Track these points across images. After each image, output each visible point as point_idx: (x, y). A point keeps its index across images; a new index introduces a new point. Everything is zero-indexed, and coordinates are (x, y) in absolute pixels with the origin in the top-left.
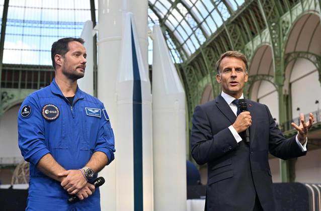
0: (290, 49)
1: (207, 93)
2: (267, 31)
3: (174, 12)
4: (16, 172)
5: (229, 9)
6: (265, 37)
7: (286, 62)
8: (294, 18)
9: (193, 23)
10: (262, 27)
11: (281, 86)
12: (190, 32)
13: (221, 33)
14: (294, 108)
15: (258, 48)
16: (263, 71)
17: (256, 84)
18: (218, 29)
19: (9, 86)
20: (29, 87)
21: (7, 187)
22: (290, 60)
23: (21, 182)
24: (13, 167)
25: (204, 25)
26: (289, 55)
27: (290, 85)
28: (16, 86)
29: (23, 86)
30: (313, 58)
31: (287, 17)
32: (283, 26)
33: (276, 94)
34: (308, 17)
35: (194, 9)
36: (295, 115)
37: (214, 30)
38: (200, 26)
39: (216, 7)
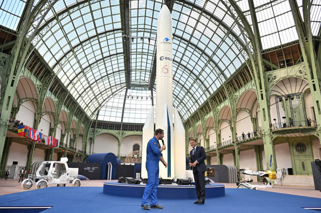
0: (220, 118)
1: (191, 133)
2: (212, 112)
3: (180, 106)
4: (126, 159)
5: (199, 104)
6: (211, 114)
7: (219, 122)
8: (221, 107)
9: (186, 109)
10: (210, 111)
11: (217, 131)
12: (185, 112)
13: (196, 113)
14: (222, 139)
15: (209, 118)
16: (211, 126)
17: (208, 130)
18: (195, 111)
19: (125, 130)
20: (131, 130)
21: (123, 164)
22: (220, 122)
23: (127, 163)
24: (125, 157)
25: (190, 110)
26: (220, 120)
27: (220, 131)
28: (127, 130)
29: (129, 130)
30: (228, 121)
31: (219, 107)
32: (217, 110)
33: (215, 134)
34: (226, 107)
35: (187, 105)
36: (222, 141)
37: (194, 111)
38: (189, 110)
39: (194, 104)
